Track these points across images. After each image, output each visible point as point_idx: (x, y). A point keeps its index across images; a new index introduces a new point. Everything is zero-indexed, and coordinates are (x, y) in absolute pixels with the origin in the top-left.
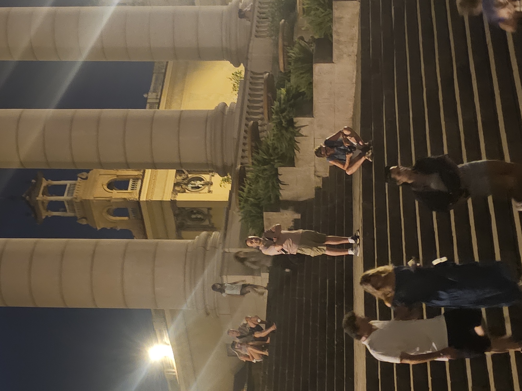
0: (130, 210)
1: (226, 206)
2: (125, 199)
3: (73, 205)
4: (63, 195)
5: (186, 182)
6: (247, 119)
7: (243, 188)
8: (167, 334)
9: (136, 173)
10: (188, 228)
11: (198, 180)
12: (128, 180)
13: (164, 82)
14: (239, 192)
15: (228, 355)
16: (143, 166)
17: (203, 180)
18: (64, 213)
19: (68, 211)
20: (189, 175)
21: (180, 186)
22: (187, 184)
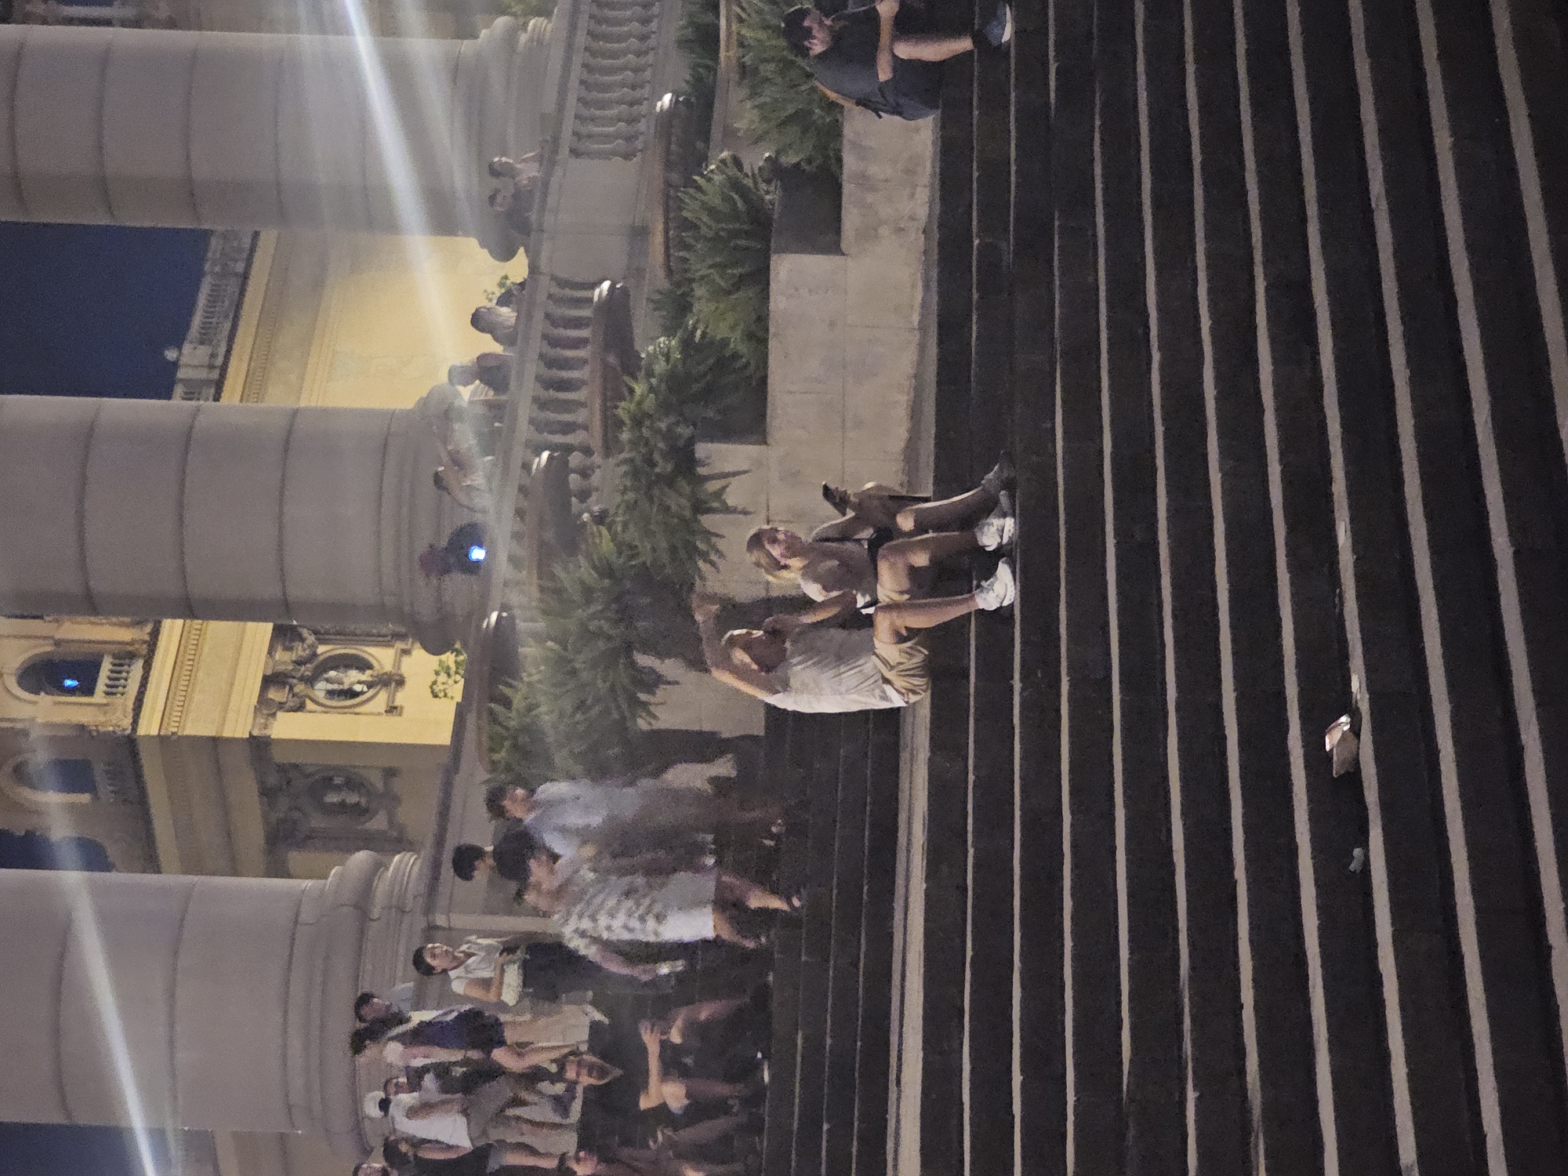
0: (99, 768)
1: (446, 759)
2: (82, 727)
5: (308, 673)
6: (530, 444)
9: (125, 635)
10: (308, 839)
11: (348, 667)
12: (94, 658)
13: (238, 306)
14: (491, 712)
16: (151, 609)
17: (370, 667)
20: (321, 649)
21: (283, 684)
22: (310, 681)
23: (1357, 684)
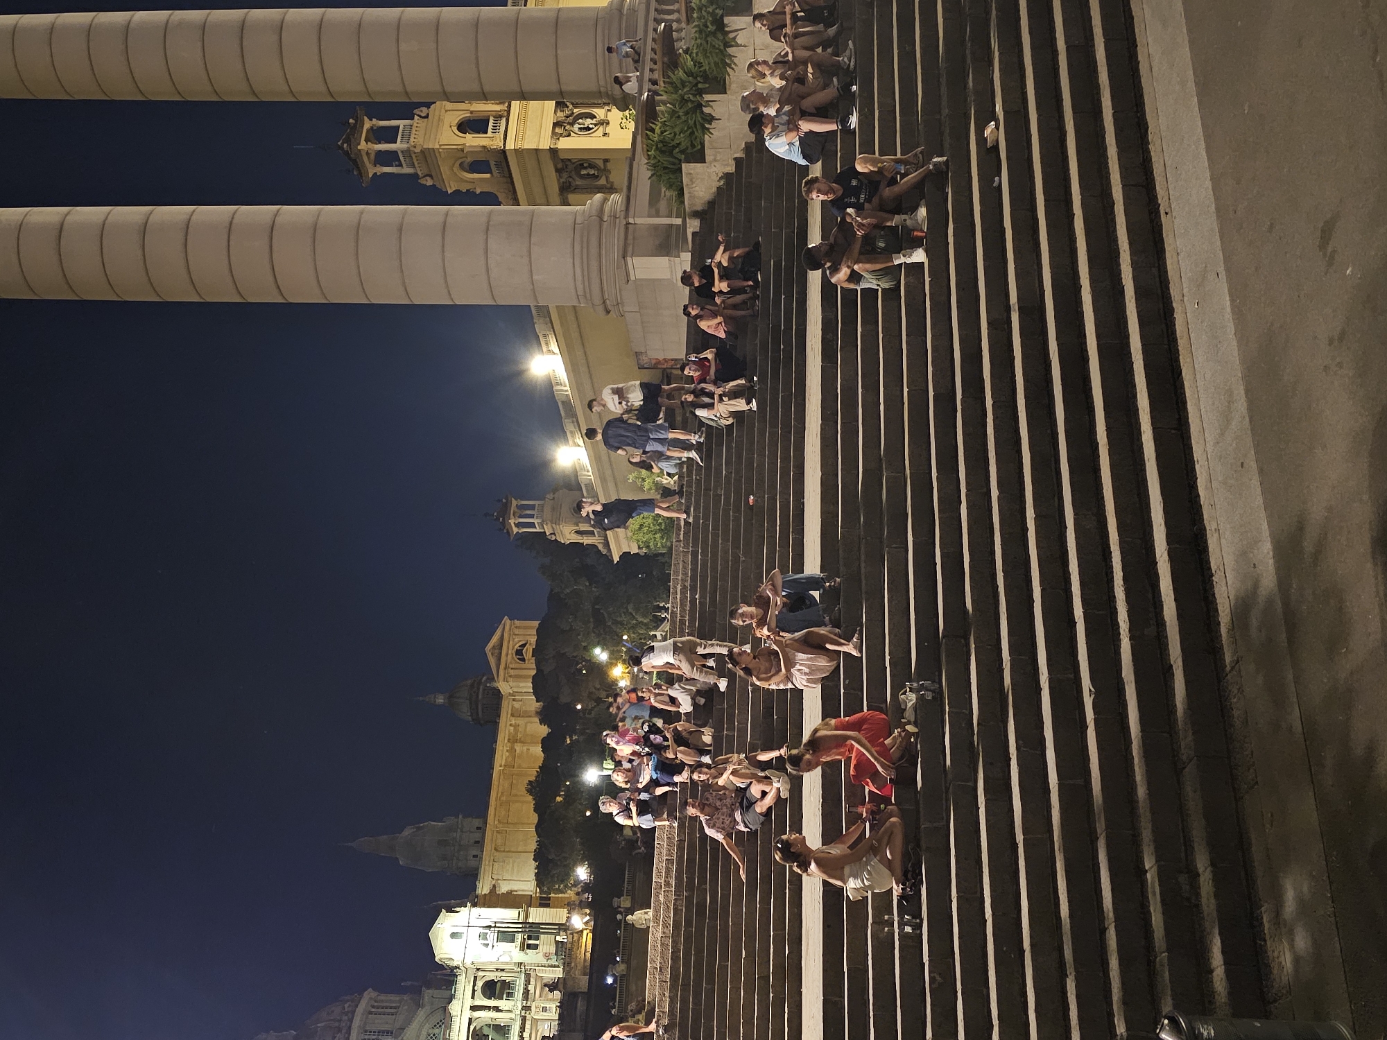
0: (492, 163)
1: (629, 155)
2: (484, 147)
3: (411, 156)
4: (396, 143)
5: (571, 121)
6: (655, 20)
7: (653, 126)
8: (555, 340)
9: (498, 108)
10: (576, 189)
11: (586, 118)
12: (486, 118)
14: (647, 134)
15: (639, 368)
16: (507, 97)
17: (596, 117)
18: (400, 168)
19: (404, 165)
20: (575, 110)
21: (562, 126)
22: (572, 124)
23: (999, 108)
